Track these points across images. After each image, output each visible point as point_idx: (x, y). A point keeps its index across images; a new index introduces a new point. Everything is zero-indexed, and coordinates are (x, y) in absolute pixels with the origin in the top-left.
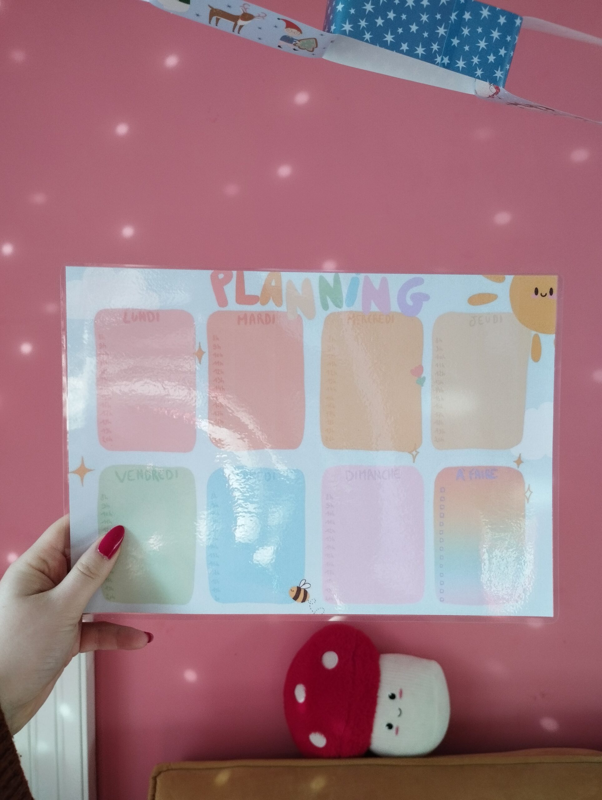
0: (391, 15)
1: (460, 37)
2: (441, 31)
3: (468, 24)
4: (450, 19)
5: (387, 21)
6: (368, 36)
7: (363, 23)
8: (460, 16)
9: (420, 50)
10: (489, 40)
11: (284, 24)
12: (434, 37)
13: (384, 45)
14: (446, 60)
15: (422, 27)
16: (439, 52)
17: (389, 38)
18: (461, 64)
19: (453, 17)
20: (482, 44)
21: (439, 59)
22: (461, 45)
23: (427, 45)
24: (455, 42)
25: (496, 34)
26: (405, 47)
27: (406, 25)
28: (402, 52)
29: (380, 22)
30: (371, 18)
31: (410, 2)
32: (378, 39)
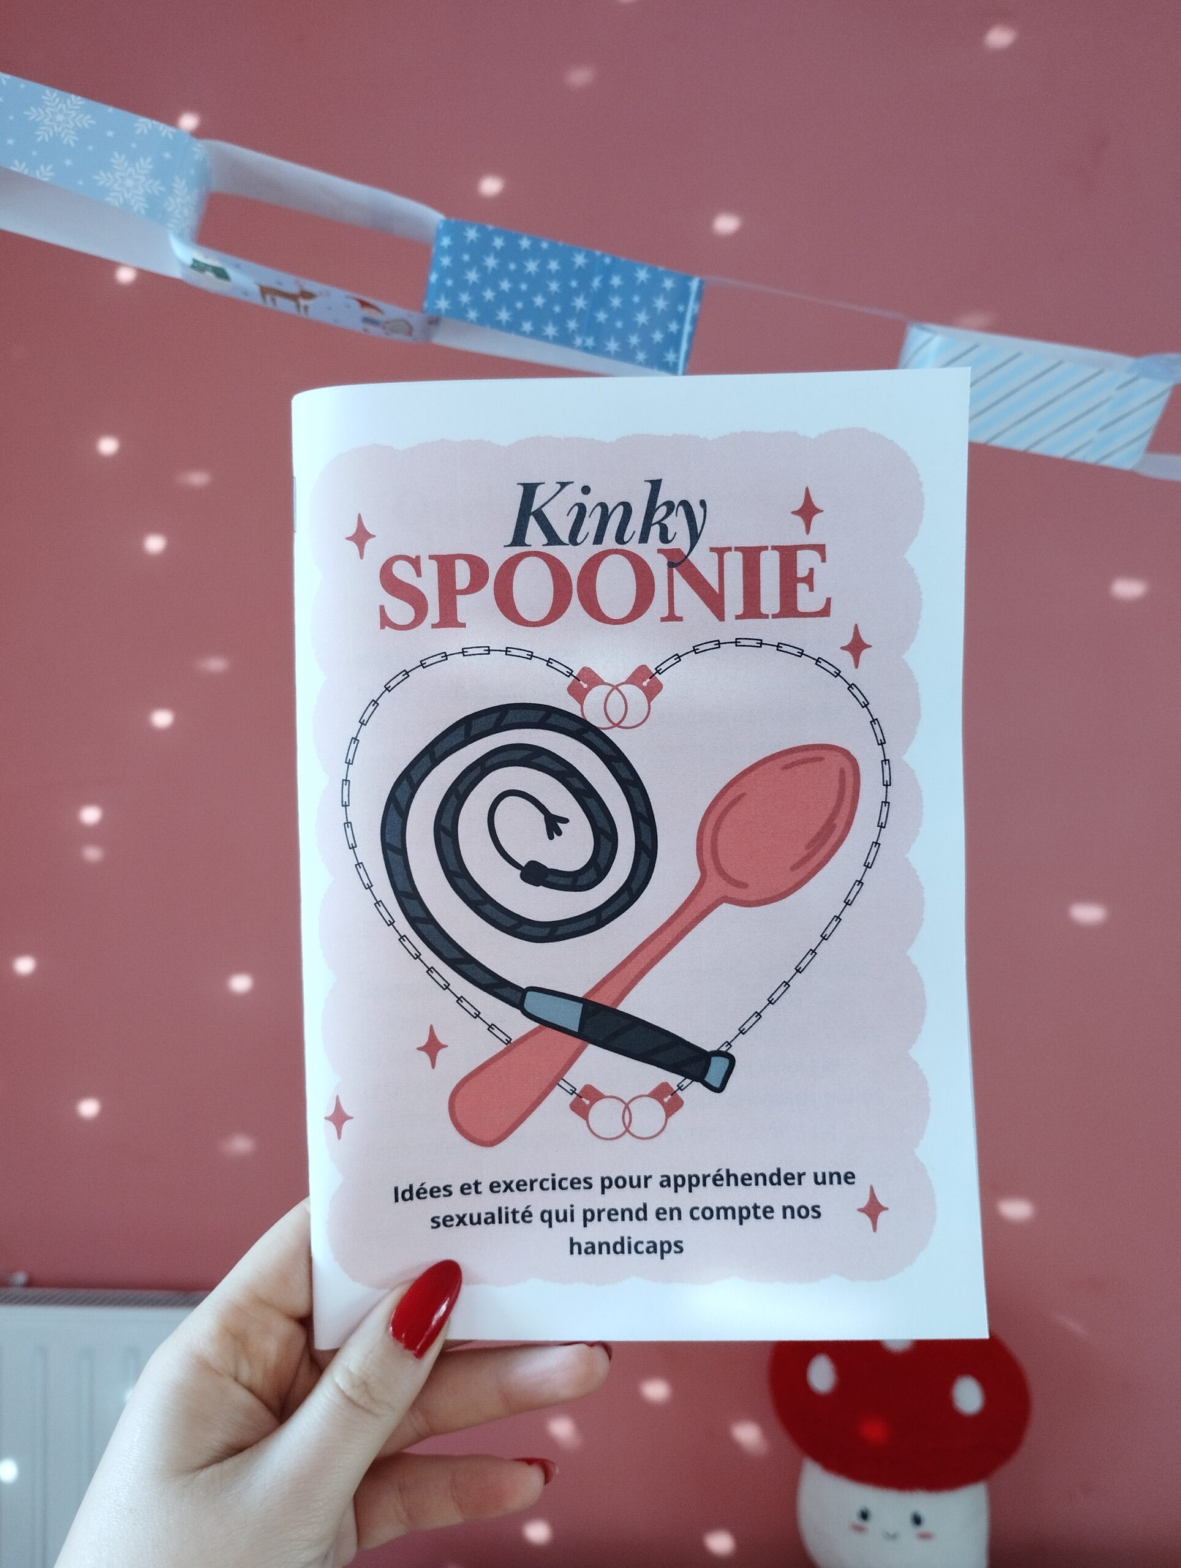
0: (505, 285)
1: (609, 309)
2: (580, 303)
3: (618, 291)
4: (592, 287)
5: (500, 295)
6: (472, 315)
7: (465, 298)
8: (605, 281)
9: (551, 330)
10: (651, 311)
11: (357, 304)
12: (569, 311)
13: (498, 325)
14: (590, 342)
15: (551, 299)
16: (579, 331)
17: (504, 316)
18: (612, 346)
19: (596, 283)
20: (642, 318)
21: (578, 341)
22: (610, 321)
23: (560, 321)
24: (602, 316)
25: (661, 304)
26: (527, 326)
27: (527, 297)
28: (524, 334)
29: (489, 295)
30: (476, 290)
31: (532, 266)
32: (488, 318)
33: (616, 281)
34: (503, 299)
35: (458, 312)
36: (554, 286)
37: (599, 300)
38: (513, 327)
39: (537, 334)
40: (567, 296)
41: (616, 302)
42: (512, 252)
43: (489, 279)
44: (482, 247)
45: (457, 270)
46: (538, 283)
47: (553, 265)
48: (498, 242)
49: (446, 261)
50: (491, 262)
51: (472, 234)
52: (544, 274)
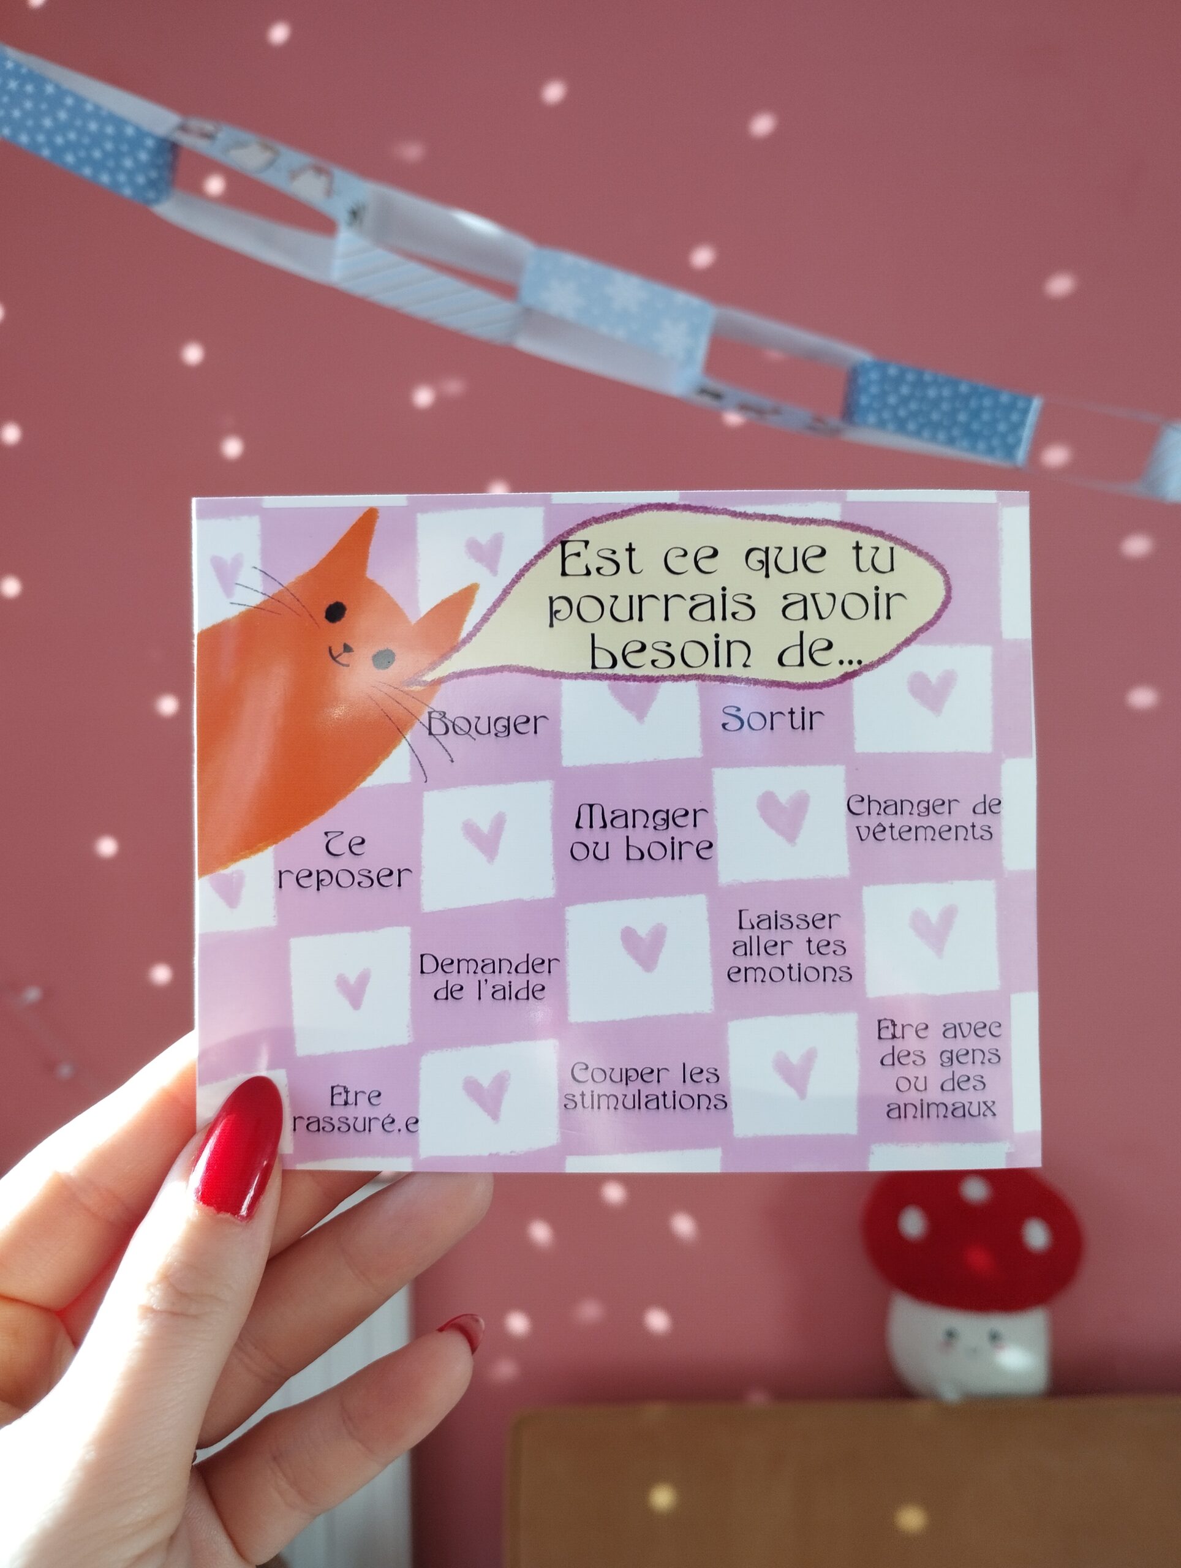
1: (981, 421)
2: (961, 418)
3: (988, 409)
4: (970, 407)
5: (909, 412)
6: (891, 425)
7: (886, 415)
8: (980, 403)
10: (1007, 423)
12: (954, 423)
13: (907, 432)
15: (943, 415)
16: (959, 437)
18: (981, 445)
21: (959, 442)
22: (981, 429)
23: (948, 430)
24: (974, 427)
27: (927, 414)
28: (923, 437)
29: (902, 412)
30: (895, 409)
31: (932, 393)
32: (901, 426)
33: (987, 402)
34: (913, 415)
35: (881, 424)
36: (945, 406)
37: (976, 414)
38: (918, 434)
39: (933, 439)
40: (954, 412)
41: (986, 416)
42: (920, 384)
43: (904, 401)
44: (899, 380)
45: (884, 394)
46: (936, 403)
47: (946, 392)
48: (910, 377)
49: (874, 390)
50: (905, 390)
51: (892, 371)
52: (939, 399)
